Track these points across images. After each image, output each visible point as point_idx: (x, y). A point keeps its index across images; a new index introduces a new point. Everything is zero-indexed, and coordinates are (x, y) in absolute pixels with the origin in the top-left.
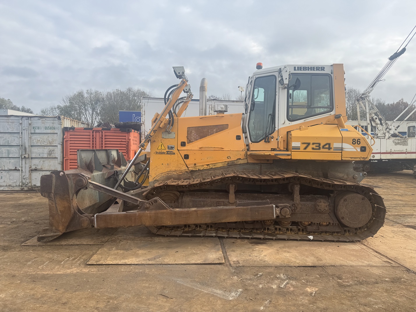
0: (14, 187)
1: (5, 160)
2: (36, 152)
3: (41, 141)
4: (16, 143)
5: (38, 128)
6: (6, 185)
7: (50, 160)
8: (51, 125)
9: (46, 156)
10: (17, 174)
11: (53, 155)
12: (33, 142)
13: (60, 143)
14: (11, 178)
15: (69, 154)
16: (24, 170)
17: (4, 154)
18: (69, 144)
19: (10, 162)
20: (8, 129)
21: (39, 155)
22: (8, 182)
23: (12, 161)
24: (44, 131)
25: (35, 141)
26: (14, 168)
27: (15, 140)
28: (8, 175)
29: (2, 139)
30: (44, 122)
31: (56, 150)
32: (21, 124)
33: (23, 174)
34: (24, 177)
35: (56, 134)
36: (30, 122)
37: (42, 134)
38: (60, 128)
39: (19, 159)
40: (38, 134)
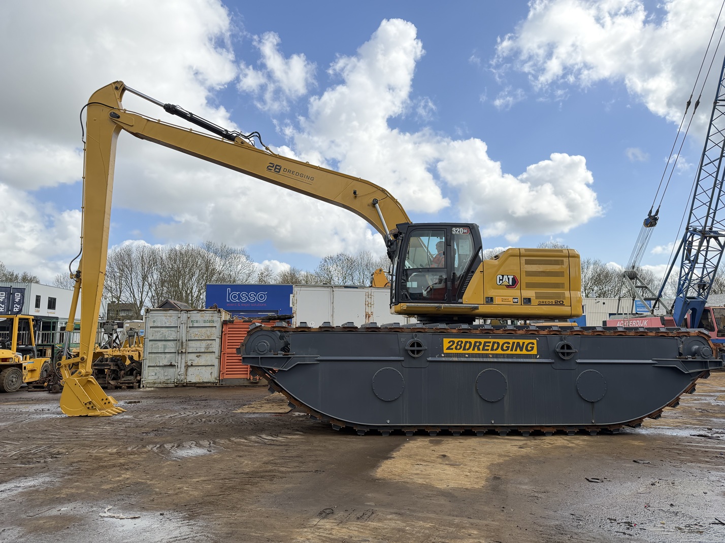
0: (168, 384)
1: (160, 355)
2: (193, 346)
3: (199, 335)
4: (173, 338)
6: (161, 382)
7: (206, 354)
8: (210, 319)
9: (203, 350)
10: (172, 370)
11: (210, 350)
13: (219, 337)
14: (166, 374)
15: (226, 348)
16: (179, 366)
17: (160, 349)
18: (227, 337)
19: (165, 357)
20: (165, 323)
21: (196, 349)
22: (163, 379)
23: (168, 356)
24: (202, 324)
25: (192, 335)
26: (169, 364)
27: (172, 334)
28: (162, 372)
29: (159, 334)
30: (203, 315)
31: (213, 343)
32: (179, 318)
33: (178, 370)
34: (180, 373)
35: (215, 328)
36: (189, 316)
37: (200, 328)
38: (219, 321)
39: (175, 354)
40: (196, 328)
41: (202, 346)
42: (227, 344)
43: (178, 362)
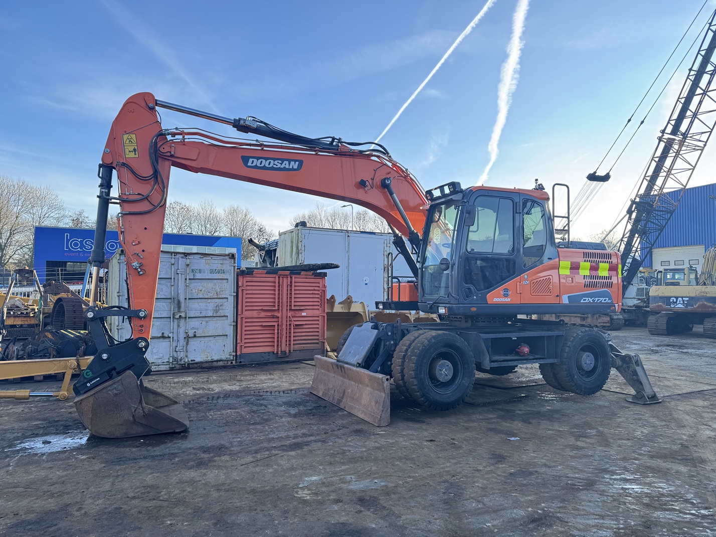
0: (159, 365)
2: (195, 308)
3: (204, 291)
4: (165, 295)
5: (200, 271)
7: (215, 319)
8: (219, 267)
9: (210, 314)
10: (164, 344)
11: (221, 313)
12: (191, 293)
13: (233, 294)
14: (155, 350)
15: (244, 310)
16: (175, 338)
18: (245, 294)
21: (201, 313)
22: (150, 358)
23: (158, 322)
24: (208, 275)
25: (194, 291)
26: (161, 335)
27: (164, 290)
30: (209, 261)
31: (225, 304)
32: (173, 264)
33: (175, 344)
34: (177, 348)
35: (226, 281)
36: (188, 262)
37: (205, 280)
38: (233, 271)
39: (168, 320)
40: (198, 280)
41: (208, 308)
42: (245, 304)
43: (173, 332)
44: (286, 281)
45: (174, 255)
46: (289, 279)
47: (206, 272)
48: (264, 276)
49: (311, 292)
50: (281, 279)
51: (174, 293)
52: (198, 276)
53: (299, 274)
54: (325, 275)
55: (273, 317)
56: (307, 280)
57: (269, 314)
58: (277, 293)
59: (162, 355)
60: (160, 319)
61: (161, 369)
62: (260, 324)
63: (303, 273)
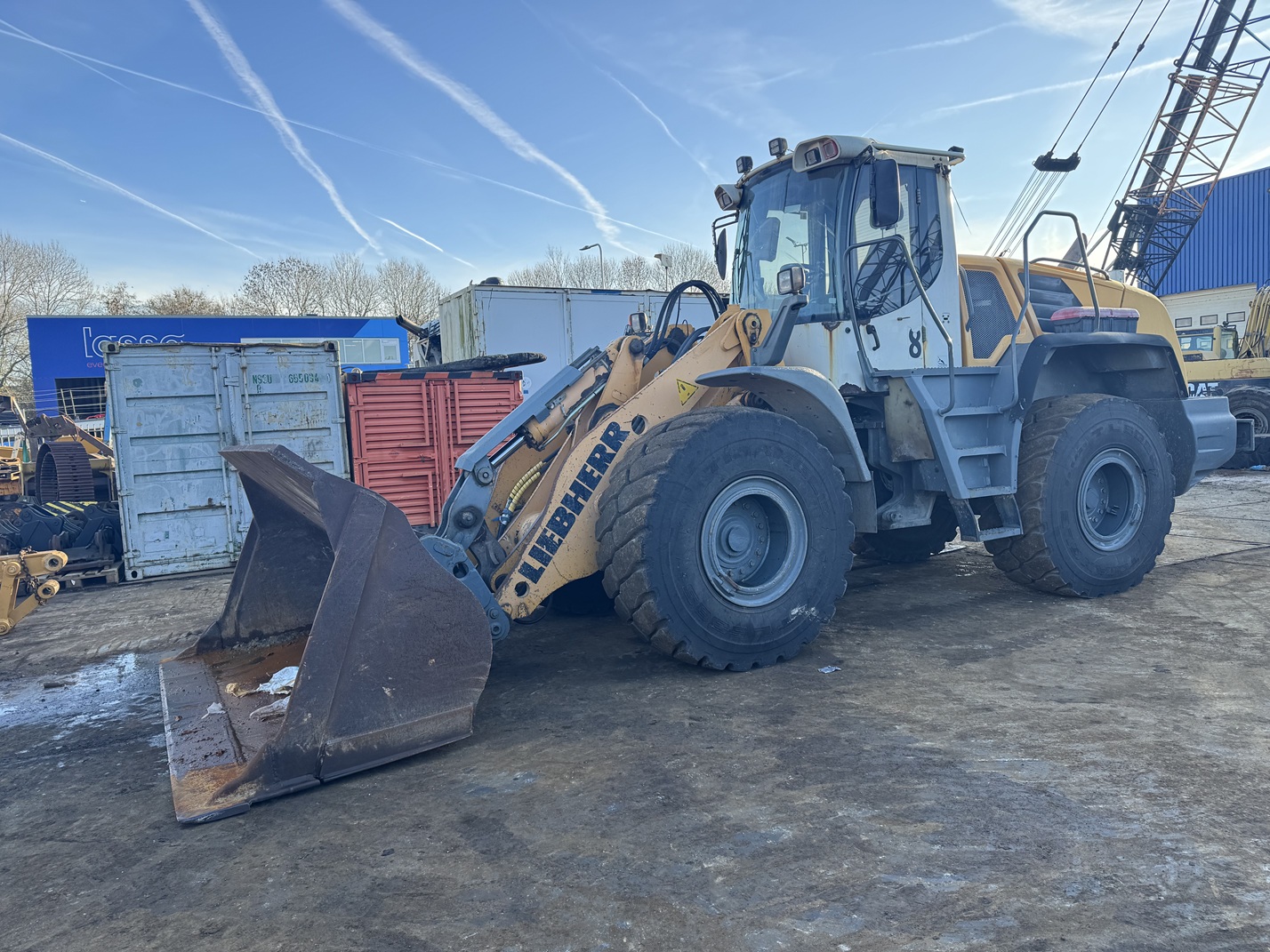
0: (208, 560)
1: (171, 480)
3: (282, 417)
4: (205, 428)
6: (185, 557)
8: (307, 370)
10: (215, 520)
11: (319, 457)
12: (257, 422)
13: (340, 420)
14: (197, 532)
15: (364, 450)
16: (235, 507)
17: (169, 464)
18: (363, 419)
19: (189, 485)
20: (174, 386)
22: (191, 547)
23: (197, 481)
24: (285, 387)
25: (262, 419)
26: (206, 503)
27: (201, 419)
28: (187, 527)
29: (159, 418)
30: (285, 360)
31: (326, 439)
32: (215, 368)
33: (235, 518)
34: (240, 526)
35: (324, 395)
36: (244, 362)
37: (282, 396)
38: (334, 376)
39: (218, 474)
40: (268, 397)
42: (364, 439)
43: (229, 497)
44: (441, 392)
45: (216, 351)
46: (448, 386)
47: (282, 380)
48: (398, 382)
49: (494, 410)
50: (432, 387)
51: (223, 424)
52: (267, 388)
53: (468, 376)
54: (518, 376)
55: (423, 460)
56: (483, 388)
57: (415, 455)
58: (426, 415)
59: (213, 540)
60: (202, 473)
61: (214, 566)
62: (399, 474)
63: (474, 374)
